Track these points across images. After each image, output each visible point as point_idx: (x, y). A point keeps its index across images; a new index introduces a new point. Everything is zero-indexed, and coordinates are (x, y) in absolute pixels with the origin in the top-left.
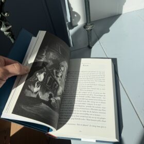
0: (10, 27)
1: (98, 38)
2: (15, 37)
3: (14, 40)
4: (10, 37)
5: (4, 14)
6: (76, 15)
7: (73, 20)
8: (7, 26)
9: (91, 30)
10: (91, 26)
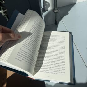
0: (6, 10)
1: (62, 18)
2: (9, 17)
3: (9, 19)
4: (6, 17)
5: (2, 2)
6: (47, 4)
7: (46, 7)
8: (4, 9)
9: (57, 13)
10: (57, 10)
